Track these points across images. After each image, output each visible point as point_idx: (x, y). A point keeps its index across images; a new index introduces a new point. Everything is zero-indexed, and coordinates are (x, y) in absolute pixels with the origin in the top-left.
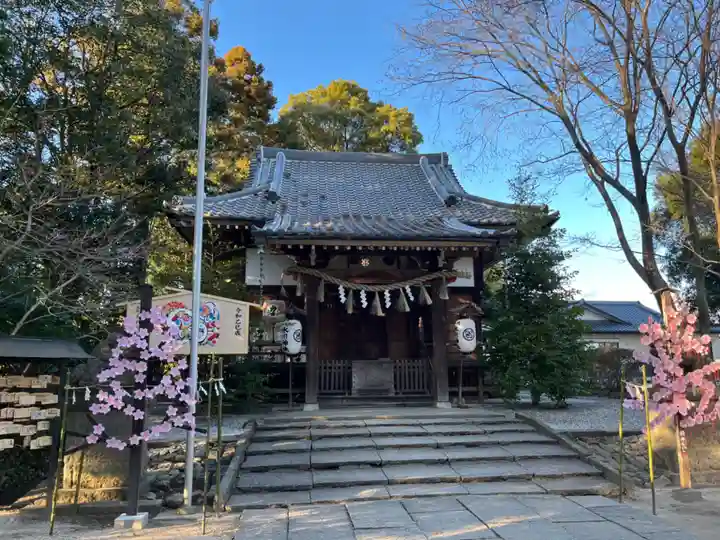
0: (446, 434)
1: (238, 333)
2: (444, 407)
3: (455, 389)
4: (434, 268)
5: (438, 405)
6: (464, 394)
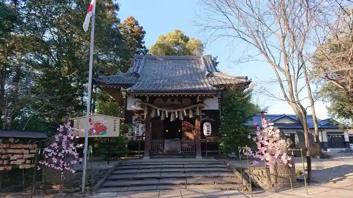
0: (191, 168)
1: (115, 130)
2: (199, 158)
3: (204, 151)
4: (196, 103)
5: (197, 157)
6: (208, 153)
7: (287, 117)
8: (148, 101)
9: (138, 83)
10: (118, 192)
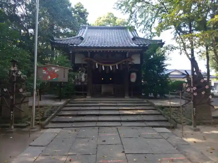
1: (64, 77)
2: (127, 98)
7: (178, 71)
8: (89, 56)
9: (82, 43)
10: (62, 128)
